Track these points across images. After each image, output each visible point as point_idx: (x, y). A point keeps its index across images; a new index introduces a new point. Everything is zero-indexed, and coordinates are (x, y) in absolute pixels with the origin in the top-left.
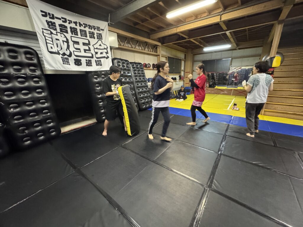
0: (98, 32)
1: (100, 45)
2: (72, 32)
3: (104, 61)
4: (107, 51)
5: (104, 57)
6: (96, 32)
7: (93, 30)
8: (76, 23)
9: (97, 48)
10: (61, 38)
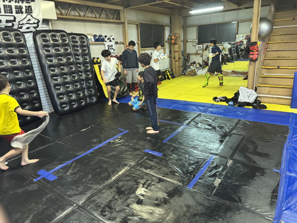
0: (28, 5)
1: (29, 20)
6: (24, 5)
7: (20, 4)
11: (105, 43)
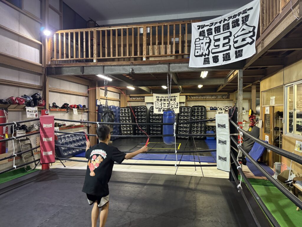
0: (174, 98)
1: (174, 103)
2: (164, 100)
3: (175, 110)
4: (178, 105)
5: (176, 108)
6: (173, 98)
7: (172, 98)
8: (166, 97)
9: (172, 105)
10: (160, 103)
11: (217, 111)
